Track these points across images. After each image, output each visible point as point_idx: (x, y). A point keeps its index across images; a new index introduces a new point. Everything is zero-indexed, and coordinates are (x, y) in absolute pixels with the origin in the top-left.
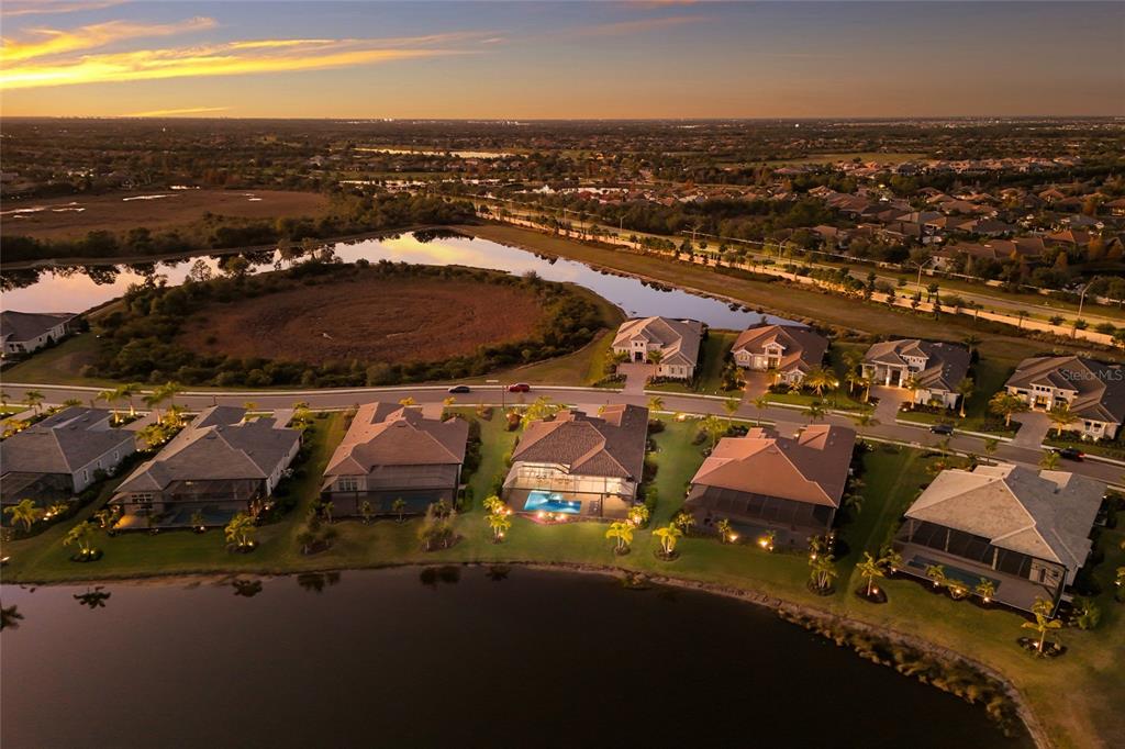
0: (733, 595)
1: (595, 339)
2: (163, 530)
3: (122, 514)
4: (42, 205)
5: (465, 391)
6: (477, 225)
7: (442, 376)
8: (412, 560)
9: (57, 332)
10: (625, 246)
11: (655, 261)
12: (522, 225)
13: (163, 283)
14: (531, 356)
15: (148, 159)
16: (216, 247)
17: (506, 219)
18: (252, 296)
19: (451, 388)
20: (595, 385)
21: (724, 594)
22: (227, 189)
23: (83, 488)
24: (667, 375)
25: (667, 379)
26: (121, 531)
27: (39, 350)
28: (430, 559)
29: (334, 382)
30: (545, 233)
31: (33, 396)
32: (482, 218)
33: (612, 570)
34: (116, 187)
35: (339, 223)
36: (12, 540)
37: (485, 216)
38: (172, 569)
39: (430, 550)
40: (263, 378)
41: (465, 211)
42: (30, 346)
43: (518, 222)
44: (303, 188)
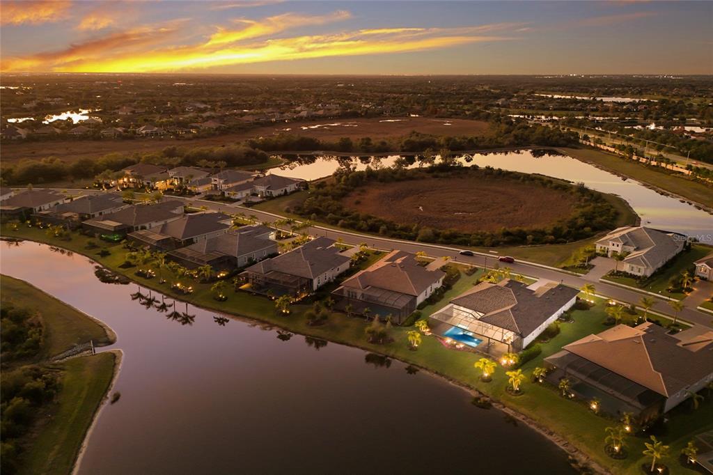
0: (543, 433)
1: (595, 236)
2: (257, 294)
3: (247, 282)
4: (340, 122)
5: (470, 255)
6: (576, 148)
7: (464, 243)
8: (358, 344)
9: (291, 188)
10: (680, 172)
11: (699, 186)
12: (607, 150)
13: (355, 168)
14: (533, 240)
15: (405, 99)
16: (403, 151)
17: (598, 145)
18: (398, 180)
19: (463, 251)
20: (564, 268)
21: (538, 430)
22: (436, 117)
23: (242, 265)
24: (627, 271)
25: (625, 274)
26: (242, 290)
27: (279, 196)
28: (368, 347)
29: (400, 235)
30: (623, 157)
31: (253, 217)
32: (582, 144)
33: (471, 389)
34: (380, 115)
35: (480, 141)
36: (200, 283)
37: (584, 142)
38: (250, 315)
39: (372, 342)
40: (365, 226)
41: (572, 138)
42: (275, 193)
43: (606, 148)
44: (479, 119)
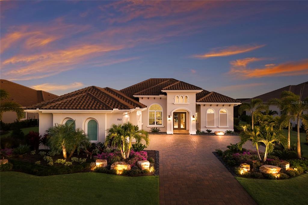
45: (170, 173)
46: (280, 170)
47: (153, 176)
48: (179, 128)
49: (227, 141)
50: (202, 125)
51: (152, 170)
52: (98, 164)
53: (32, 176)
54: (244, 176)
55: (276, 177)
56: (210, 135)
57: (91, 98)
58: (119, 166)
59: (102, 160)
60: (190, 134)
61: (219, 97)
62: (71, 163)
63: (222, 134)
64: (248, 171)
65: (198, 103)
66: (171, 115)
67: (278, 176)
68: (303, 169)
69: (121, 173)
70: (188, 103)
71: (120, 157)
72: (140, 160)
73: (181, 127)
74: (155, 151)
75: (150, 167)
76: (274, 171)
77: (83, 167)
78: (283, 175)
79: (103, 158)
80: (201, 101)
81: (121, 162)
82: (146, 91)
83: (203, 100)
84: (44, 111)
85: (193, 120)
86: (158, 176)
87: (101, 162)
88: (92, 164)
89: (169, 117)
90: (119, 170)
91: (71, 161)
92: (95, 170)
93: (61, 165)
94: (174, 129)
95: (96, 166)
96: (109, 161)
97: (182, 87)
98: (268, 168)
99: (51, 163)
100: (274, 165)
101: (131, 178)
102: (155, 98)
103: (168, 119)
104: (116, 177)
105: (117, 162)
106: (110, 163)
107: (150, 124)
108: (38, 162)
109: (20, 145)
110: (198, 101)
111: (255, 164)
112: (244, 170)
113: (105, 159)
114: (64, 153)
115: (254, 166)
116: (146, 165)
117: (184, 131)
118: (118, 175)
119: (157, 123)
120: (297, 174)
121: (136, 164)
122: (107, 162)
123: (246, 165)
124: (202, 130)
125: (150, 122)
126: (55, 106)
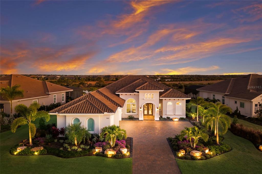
45: (139, 155)
46: (201, 154)
47: (129, 158)
48: (148, 114)
49: (179, 127)
50: (164, 113)
51: (128, 154)
52: (97, 150)
53: (61, 158)
54: (181, 158)
55: (198, 158)
56: (169, 121)
57: (89, 104)
58: (109, 152)
59: (99, 147)
60: (155, 120)
61: (176, 93)
62: (81, 150)
63: (177, 120)
64: (183, 154)
65: (161, 98)
66: (142, 107)
67: (200, 158)
68: (215, 153)
69: (111, 156)
70: (154, 99)
71: (109, 146)
72: (121, 148)
73: (149, 114)
74: (130, 138)
75: (127, 152)
76: (198, 154)
77: (88, 152)
78: (202, 158)
79: (99, 146)
80: (163, 96)
81: (110, 149)
82: (125, 89)
83: (164, 96)
84: (61, 114)
85: (157, 111)
86: (132, 159)
87: (99, 149)
88: (93, 150)
89: (141, 108)
90: (110, 154)
91: (80, 148)
92: (95, 154)
93: (76, 151)
94: (144, 115)
95: (96, 151)
96: (103, 149)
97: (150, 88)
98: (195, 153)
99: (69, 150)
100: (199, 151)
101: (117, 159)
102: (130, 95)
103: (140, 110)
104: (108, 159)
105: (108, 149)
106: (104, 150)
107: (127, 112)
108: (61, 149)
109: (46, 135)
110: (161, 97)
111: (188, 150)
112: (181, 154)
113: (101, 147)
114: (76, 142)
115: (188, 151)
116: (125, 151)
117: (151, 117)
118: (109, 157)
119: (132, 111)
120: (211, 157)
121: (119, 150)
122: (102, 149)
123: (183, 150)
124: (164, 116)
125: (127, 111)
126: (67, 111)
